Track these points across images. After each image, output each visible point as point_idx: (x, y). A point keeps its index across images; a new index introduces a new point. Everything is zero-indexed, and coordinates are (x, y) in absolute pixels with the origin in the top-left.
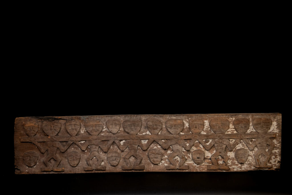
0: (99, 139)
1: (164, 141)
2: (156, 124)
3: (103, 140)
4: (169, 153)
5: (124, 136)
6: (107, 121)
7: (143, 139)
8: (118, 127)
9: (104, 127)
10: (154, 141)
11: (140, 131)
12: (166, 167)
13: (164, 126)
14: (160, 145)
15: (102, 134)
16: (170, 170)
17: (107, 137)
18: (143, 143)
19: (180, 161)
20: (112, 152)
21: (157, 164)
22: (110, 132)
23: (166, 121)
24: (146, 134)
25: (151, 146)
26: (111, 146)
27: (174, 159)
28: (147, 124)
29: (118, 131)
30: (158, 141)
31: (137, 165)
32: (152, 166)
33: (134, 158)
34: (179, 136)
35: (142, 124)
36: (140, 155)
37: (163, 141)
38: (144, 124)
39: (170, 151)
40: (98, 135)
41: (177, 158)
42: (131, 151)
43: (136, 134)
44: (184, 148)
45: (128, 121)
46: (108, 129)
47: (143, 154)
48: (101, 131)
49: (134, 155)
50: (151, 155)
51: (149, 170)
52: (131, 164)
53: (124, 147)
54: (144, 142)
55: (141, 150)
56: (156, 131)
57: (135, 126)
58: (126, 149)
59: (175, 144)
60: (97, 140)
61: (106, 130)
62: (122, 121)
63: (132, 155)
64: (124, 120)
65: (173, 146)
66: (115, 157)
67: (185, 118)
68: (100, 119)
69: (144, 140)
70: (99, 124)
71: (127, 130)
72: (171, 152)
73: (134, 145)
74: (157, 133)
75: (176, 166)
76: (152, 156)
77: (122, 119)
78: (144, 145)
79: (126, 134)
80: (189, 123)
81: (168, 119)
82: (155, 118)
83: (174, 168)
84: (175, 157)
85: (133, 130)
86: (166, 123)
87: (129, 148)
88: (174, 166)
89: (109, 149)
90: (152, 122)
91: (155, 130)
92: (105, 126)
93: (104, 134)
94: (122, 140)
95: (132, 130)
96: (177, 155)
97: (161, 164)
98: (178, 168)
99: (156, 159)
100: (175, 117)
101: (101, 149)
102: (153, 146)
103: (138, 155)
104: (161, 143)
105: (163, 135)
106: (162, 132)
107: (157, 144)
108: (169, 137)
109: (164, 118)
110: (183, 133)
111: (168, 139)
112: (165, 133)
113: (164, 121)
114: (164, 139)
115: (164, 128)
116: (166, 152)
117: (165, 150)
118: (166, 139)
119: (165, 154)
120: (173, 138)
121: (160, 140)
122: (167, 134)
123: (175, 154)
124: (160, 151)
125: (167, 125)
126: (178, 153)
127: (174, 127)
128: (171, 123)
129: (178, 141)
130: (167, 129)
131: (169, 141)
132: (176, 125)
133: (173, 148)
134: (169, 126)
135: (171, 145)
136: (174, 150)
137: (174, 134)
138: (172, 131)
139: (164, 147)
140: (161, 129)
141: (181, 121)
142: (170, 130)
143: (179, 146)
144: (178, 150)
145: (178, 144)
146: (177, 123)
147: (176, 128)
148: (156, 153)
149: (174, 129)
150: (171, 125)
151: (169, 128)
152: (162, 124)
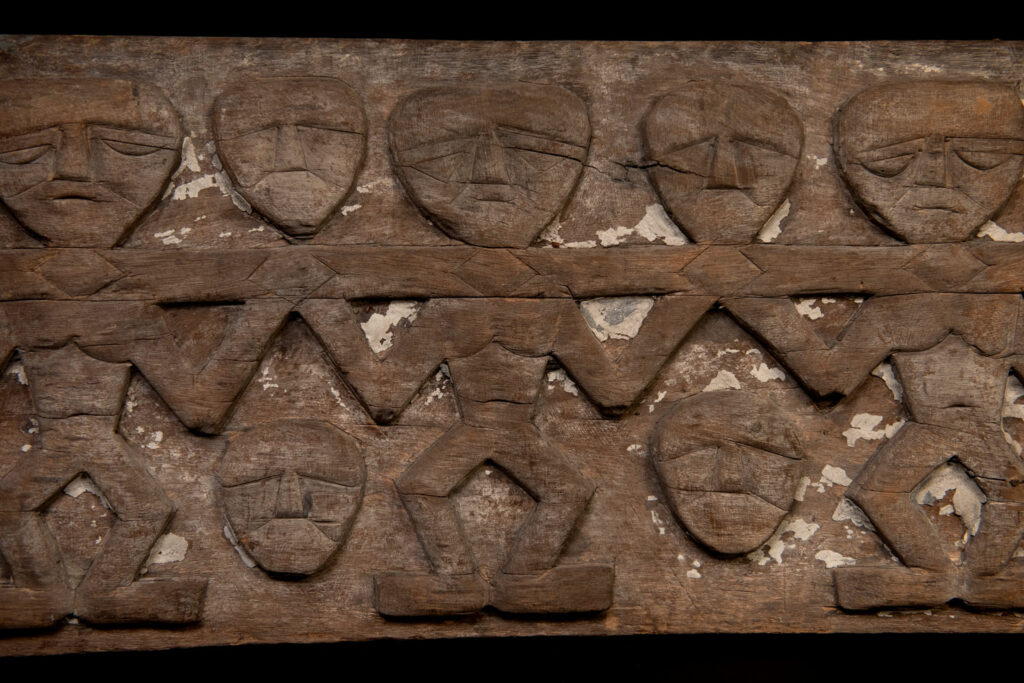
0: (128, 288)
1: (816, 314)
2: (744, 128)
3: (178, 291)
4: (861, 441)
5: (403, 261)
6: (225, 94)
7: (600, 284)
8: (337, 158)
9: (191, 162)
10: (717, 310)
11: (568, 202)
12: (835, 580)
13: (823, 162)
14: (774, 355)
15: (168, 237)
16: (872, 611)
17: (223, 262)
18: (602, 337)
19: (984, 523)
20: (273, 427)
21: (740, 557)
22: (259, 214)
24: (635, 242)
25: (682, 366)
26: (260, 361)
27: (921, 498)
28: (643, 130)
29: (343, 202)
30: (759, 313)
31: (536, 567)
32: (694, 574)
33: (499, 492)
34: (979, 255)
35: (591, 138)
36: (571, 458)
37: (805, 308)
38: (613, 135)
39: (878, 419)
40: (119, 244)
41: (951, 493)
42: (479, 416)
43: (532, 232)
45: (451, 91)
46: (234, 182)
47: (601, 450)
48: (157, 202)
49: (506, 462)
50: (686, 460)
51: (655, 620)
52: (468, 551)
53: (407, 377)
54: (614, 319)
55: (581, 408)
56: (740, 209)
57: (517, 148)
58: (420, 391)
59: (936, 343)
60: (108, 294)
61: (211, 192)
62: (377, 99)
63: (489, 462)
64: (409, 92)
65: (918, 361)
66: (302, 475)
68: (143, 64)
69: (616, 304)
70: (128, 114)
71: (431, 195)
72: (882, 426)
73: (501, 355)
74: (751, 230)
75: (937, 567)
76: (698, 464)
77: (381, 79)
78: (608, 353)
79: (430, 239)
81: (865, 77)
82: (730, 76)
83: (926, 595)
84: (925, 481)
85: (499, 199)
86: (837, 124)
87: (450, 383)
88: (925, 575)
89: (238, 393)
90: (702, 105)
91: (729, 197)
92: (199, 143)
93: (185, 231)
94: (379, 301)
95: (490, 189)
97: (778, 549)
98: (962, 591)
99: (740, 500)
100: (932, 58)
101: (157, 395)
102: (698, 365)
103: (545, 461)
104: (786, 329)
105: (814, 249)
106: (801, 216)
107: (748, 342)
108: (866, 266)
109: (824, 76)
110: (1014, 232)
111: (861, 287)
112: (829, 230)
113: (818, 100)
114: (816, 295)
115: (815, 180)
116: (831, 429)
117: (825, 408)
118: (836, 291)
119: (826, 448)
120: (915, 276)
121: (779, 296)
122: (850, 238)
123: (931, 451)
124: (777, 417)
125: (857, 140)
126: (960, 434)
127: (924, 160)
128: (894, 124)
129: (967, 315)
130: (857, 185)
131: (873, 314)
132: (948, 144)
133: (916, 381)
134: (876, 154)
135: (894, 350)
136: (923, 406)
137: (921, 242)
138: (907, 208)
139: (817, 375)
140: (784, 185)
141: (1003, 106)
142: (886, 192)
143: (979, 358)
144: (966, 401)
145: (969, 345)
146: (959, 121)
147: (944, 177)
148: (742, 433)
149: (927, 189)
150: (893, 136)
151: (873, 171)
152: (802, 130)
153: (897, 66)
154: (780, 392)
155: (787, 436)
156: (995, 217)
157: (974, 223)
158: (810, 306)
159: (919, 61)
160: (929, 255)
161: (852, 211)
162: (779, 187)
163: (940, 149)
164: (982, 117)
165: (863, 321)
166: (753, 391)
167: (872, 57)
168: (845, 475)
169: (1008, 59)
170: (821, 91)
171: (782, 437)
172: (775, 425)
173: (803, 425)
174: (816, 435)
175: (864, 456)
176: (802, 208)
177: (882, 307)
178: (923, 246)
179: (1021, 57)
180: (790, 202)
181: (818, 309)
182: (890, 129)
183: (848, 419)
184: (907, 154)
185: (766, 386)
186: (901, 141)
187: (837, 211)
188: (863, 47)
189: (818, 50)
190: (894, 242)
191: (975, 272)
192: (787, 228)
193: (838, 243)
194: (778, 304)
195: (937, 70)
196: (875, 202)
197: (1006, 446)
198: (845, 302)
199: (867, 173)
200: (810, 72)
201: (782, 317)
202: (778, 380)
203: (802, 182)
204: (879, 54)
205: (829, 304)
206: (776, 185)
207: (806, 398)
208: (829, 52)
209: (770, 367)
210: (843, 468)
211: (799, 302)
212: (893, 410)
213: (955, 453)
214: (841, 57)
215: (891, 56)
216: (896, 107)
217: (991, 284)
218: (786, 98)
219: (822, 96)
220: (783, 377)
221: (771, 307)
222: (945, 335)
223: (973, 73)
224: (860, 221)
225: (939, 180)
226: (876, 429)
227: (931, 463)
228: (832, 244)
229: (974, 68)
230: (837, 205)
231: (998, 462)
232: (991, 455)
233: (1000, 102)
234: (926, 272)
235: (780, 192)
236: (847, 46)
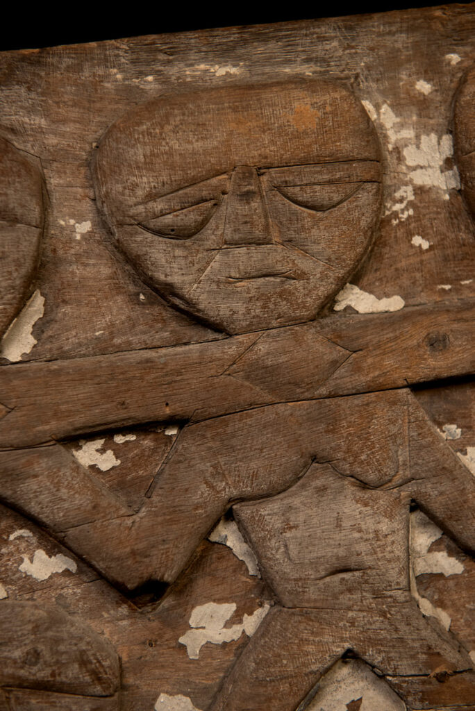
1: (107, 461)
4: (208, 647)
13: (85, 227)
14: (51, 537)
23: (94, 134)
30: (12, 476)
34: (337, 338)
37: (89, 455)
39: (229, 609)
44: (433, 520)
65: (270, 511)
67: (392, 62)
72: (237, 618)
80: (453, 128)
81: (128, 93)
86: (94, 168)
96: (350, 657)
100: (224, 53)
104: (60, 494)
105: (87, 362)
106: (65, 314)
107: (10, 522)
108: (168, 379)
109: (66, 98)
110: (388, 296)
111: (168, 411)
112: (112, 330)
113: (63, 135)
114: (105, 432)
115: (78, 257)
116: (160, 636)
117: (145, 604)
118: (130, 423)
119: (156, 667)
120: (247, 383)
121: (40, 444)
122: (145, 337)
123: (310, 648)
124: (65, 635)
125: (124, 188)
126: (350, 614)
127: (231, 206)
128: (177, 158)
129: (333, 431)
130: (138, 257)
131: (193, 449)
132: (264, 178)
133: (273, 543)
134: (158, 206)
135: (230, 500)
136: (288, 580)
137: (249, 330)
138: (218, 282)
139: (118, 559)
140: (24, 271)
141: (334, 113)
142: (183, 262)
143: (360, 494)
144: (352, 562)
145: (344, 476)
146: (273, 142)
147: (266, 228)
148: (9, 670)
149: (243, 250)
150: (177, 177)
151: (159, 232)
152: (43, 182)
153: (173, 71)
154: (72, 590)
155: (84, 663)
156: (355, 277)
157: (323, 290)
158: (97, 451)
159: (204, 60)
160: (262, 348)
161: (142, 297)
162: (15, 275)
163: (252, 188)
164: (305, 133)
165: (180, 462)
166: (27, 596)
167: (133, 62)
168: (191, 706)
169: (335, 43)
170: (64, 121)
171: (76, 666)
172: (62, 648)
173: (116, 637)
174: (137, 649)
175: (217, 670)
176: (65, 302)
177: (203, 436)
178: (252, 336)
179: (353, 39)
180: (42, 294)
181: (110, 453)
182: (172, 167)
183: (182, 617)
184: (206, 201)
185: (48, 584)
186: (193, 182)
187: (119, 299)
188: (118, 48)
189: (50, 60)
190: (211, 335)
191: (335, 364)
192: (45, 335)
193: (128, 347)
194: (40, 456)
195: (233, 70)
196: (169, 279)
197: (423, 622)
198: (151, 436)
199: (149, 235)
200: (43, 94)
201: (48, 476)
202: (67, 573)
203: (58, 262)
204: (143, 56)
205: (127, 442)
206: (10, 273)
207: (113, 594)
208: (67, 61)
209: (50, 553)
210: (186, 694)
211: (79, 448)
212: (250, 591)
213: (347, 645)
214: (86, 66)
215: (161, 57)
216: (175, 132)
217: (363, 379)
218: (10, 136)
219: (68, 128)
220: (73, 567)
221: (30, 463)
222: (306, 466)
223: (287, 70)
224: (156, 310)
225: (258, 233)
226: (228, 624)
227: (314, 668)
228: (119, 349)
229: (288, 62)
230: (118, 289)
231: (413, 648)
232: (401, 640)
233: (328, 109)
234: (262, 374)
235: (18, 282)
236: (93, 48)
